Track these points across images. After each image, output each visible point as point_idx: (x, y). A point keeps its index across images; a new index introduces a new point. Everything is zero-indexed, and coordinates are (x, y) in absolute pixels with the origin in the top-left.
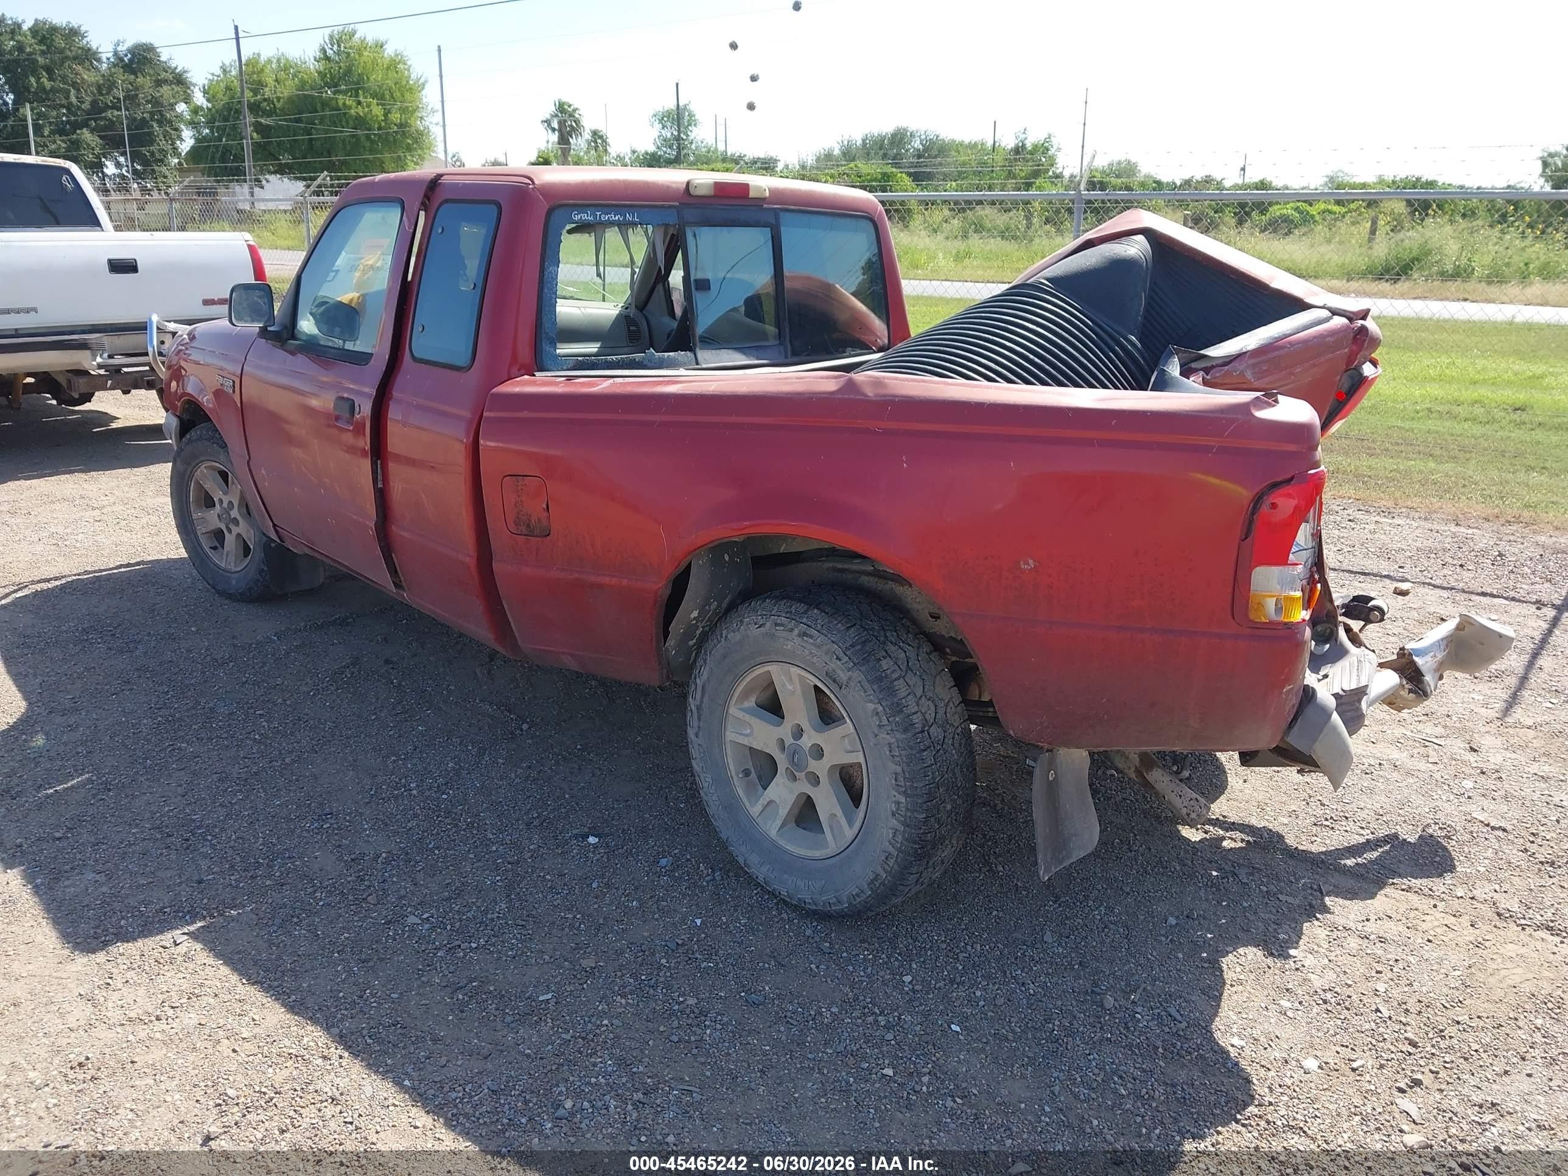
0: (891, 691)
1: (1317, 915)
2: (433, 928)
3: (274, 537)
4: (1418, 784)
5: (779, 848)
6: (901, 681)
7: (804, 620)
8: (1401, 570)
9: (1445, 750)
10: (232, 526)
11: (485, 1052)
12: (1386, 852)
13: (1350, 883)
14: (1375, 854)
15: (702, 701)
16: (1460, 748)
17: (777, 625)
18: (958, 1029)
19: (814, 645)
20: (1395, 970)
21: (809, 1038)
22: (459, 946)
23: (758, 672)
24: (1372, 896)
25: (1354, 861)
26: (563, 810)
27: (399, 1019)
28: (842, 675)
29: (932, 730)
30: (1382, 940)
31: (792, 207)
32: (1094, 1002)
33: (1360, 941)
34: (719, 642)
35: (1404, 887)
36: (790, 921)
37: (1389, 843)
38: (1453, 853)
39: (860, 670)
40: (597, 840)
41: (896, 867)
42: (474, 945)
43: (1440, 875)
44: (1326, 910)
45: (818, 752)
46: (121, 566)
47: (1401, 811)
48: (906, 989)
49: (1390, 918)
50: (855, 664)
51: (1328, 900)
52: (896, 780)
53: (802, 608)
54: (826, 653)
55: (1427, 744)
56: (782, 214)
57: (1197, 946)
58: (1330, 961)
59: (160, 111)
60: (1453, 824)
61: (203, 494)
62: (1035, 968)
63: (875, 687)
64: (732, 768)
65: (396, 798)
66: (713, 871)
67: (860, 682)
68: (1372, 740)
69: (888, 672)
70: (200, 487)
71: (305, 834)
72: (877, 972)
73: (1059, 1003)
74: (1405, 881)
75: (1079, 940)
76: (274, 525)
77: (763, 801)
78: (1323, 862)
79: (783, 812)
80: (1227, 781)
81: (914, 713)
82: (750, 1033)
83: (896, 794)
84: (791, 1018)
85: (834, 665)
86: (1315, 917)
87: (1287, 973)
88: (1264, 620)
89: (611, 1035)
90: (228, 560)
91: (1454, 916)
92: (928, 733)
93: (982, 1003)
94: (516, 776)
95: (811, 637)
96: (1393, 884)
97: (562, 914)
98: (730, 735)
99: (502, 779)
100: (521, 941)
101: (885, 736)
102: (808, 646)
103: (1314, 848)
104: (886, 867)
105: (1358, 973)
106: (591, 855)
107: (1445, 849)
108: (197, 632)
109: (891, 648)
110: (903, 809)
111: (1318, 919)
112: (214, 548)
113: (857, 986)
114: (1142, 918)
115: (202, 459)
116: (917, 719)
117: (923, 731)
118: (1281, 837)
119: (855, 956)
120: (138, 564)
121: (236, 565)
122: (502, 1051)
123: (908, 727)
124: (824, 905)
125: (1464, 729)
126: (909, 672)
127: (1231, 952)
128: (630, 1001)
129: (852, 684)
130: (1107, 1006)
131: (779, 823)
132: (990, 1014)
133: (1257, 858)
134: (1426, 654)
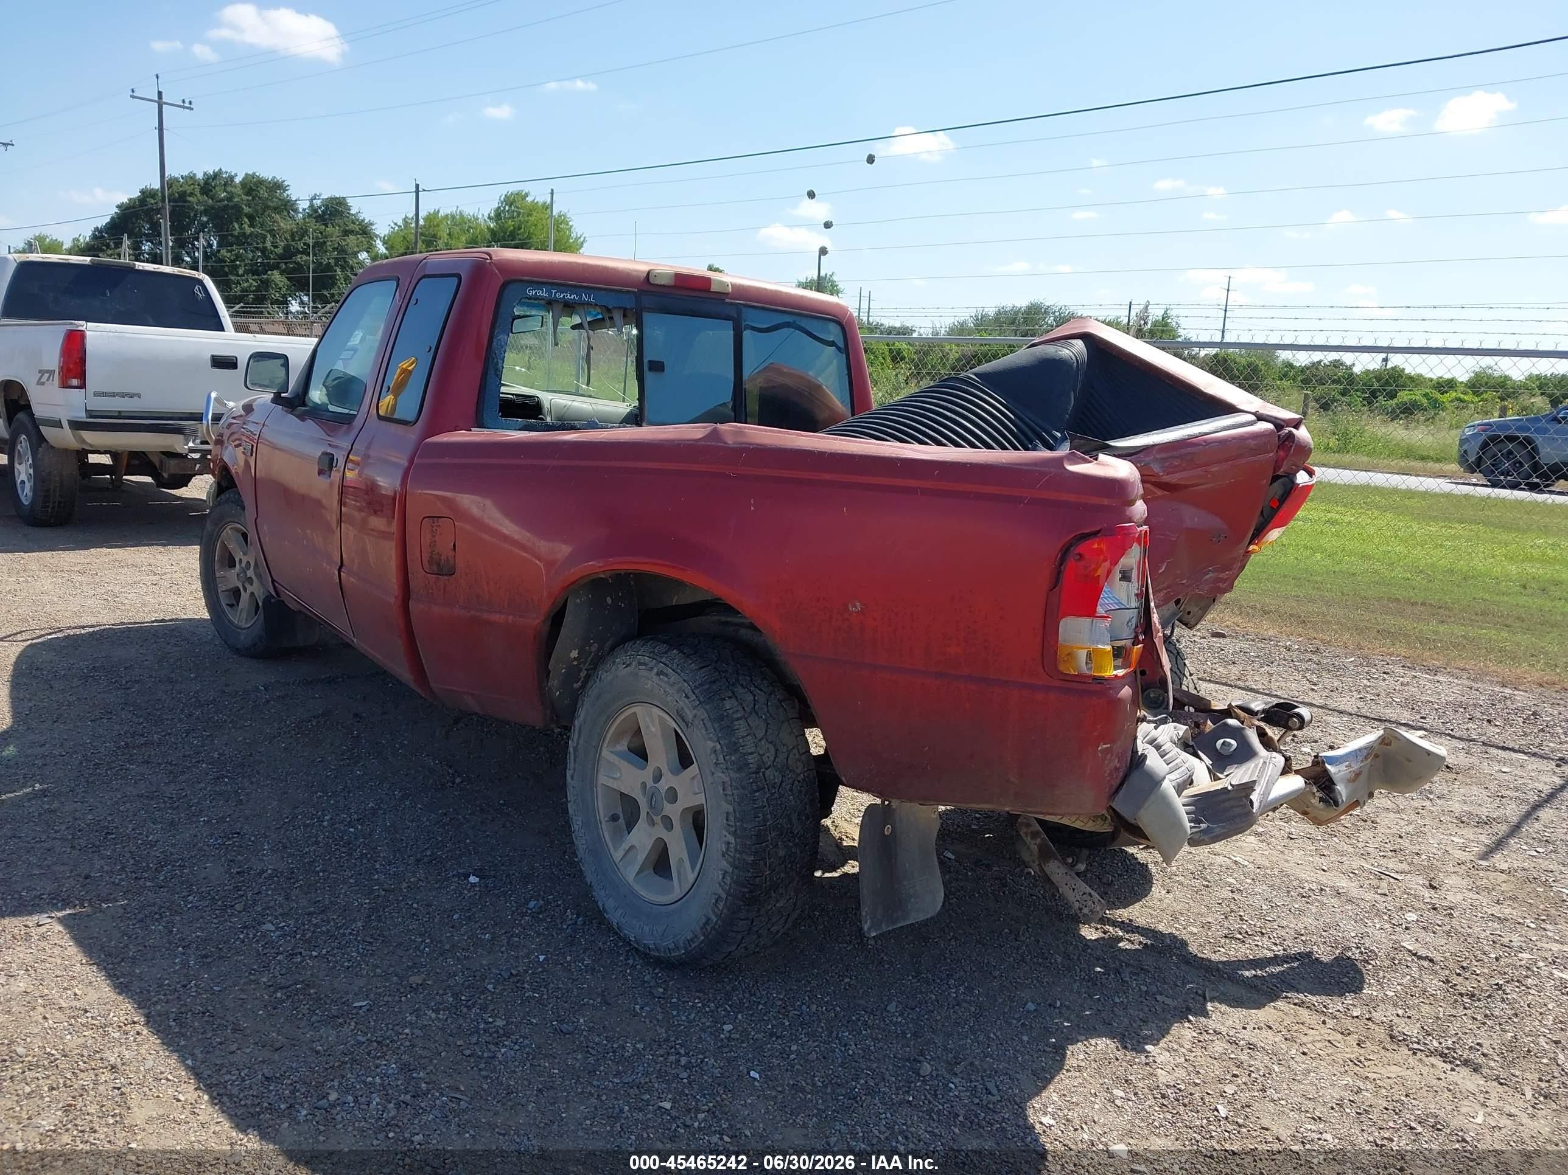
0: (729, 730)
1: (1190, 1017)
2: (283, 936)
3: (273, 593)
4: (1355, 912)
5: (634, 894)
6: (742, 722)
7: (664, 660)
8: (1423, 720)
9: (1400, 884)
10: (247, 585)
11: (278, 1045)
12: (1292, 968)
13: (1242, 992)
14: (1279, 969)
15: (578, 744)
16: (1418, 884)
17: (640, 664)
18: (757, 1076)
19: (668, 683)
20: (1253, 1075)
21: (602, 1068)
22: (301, 953)
23: (626, 714)
24: (1259, 1006)
25: (1254, 972)
26: (458, 852)
27: (210, 1008)
28: (688, 713)
29: (767, 773)
30: (1252, 1046)
31: (756, 304)
32: (911, 1068)
33: (1227, 1046)
34: (595, 682)
35: (1296, 1001)
36: (633, 967)
37: (1298, 960)
38: (1366, 976)
39: (705, 709)
40: (477, 880)
41: (725, 911)
42: (314, 954)
43: (1342, 995)
44: (1205, 1014)
45: (672, 795)
46: (156, 621)
47: (1324, 933)
48: (722, 1036)
49: (1271, 1028)
50: (700, 703)
51: (1209, 1006)
52: (727, 820)
53: (663, 647)
54: (678, 692)
55: (1383, 877)
56: (744, 310)
57: (1047, 1032)
58: (1186, 1060)
59: (344, 258)
60: (1376, 950)
61: (227, 556)
62: (864, 1032)
63: (716, 725)
64: (602, 812)
65: (306, 826)
66: (578, 916)
67: (703, 720)
68: (1324, 868)
69: (731, 711)
70: (224, 547)
71: (206, 848)
72: (700, 1019)
73: (875, 1065)
74: (1301, 996)
75: (923, 1012)
76: (273, 581)
77: (625, 846)
78: (1218, 970)
79: (641, 857)
80: (1151, 890)
81: (752, 753)
82: (546, 1056)
83: (727, 834)
84: (593, 1048)
85: (683, 703)
86: (1187, 1018)
87: (1135, 1067)
88: (1072, 672)
89: (408, 1043)
90: (242, 618)
91: (1342, 1033)
92: (764, 775)
93: (793, 1056)
94: (428, 820)
95: (666, 675)
96: (1286, 997)
97: (413, 937)
98: (602, 779)
99: (412, 822)
100: (362, 955)
101: (720, 774)
102: (663, 684)
103: (1214, 957)
104: (716, 910)
105: (1212, 1075)
106: (466, 892)
107: (1359, 972)
108: (195, 678)
109: (739, 690)
110: (733, 850)
111: (1189, 1021)
112: (231, 606)
113: (674, 1029)
114: (1001, 1000)
115: (227, 520)
116: (751, 759)
117: (757, 773)
118: (1184, 944)
119: (684, 1002)
120: (171, 620)
121: (246, 623)
122: (294, 1045)
123: (742, 766)
124: (665, 951)
125: (1431, 867)
126: (754, 714)
127: (1082, 1041)
128: (441, 1016)
129: (696, 722)
130: (922, 1073)
131: (637, 867)
132: (798, 1067)
133: (1149, 961)
134: (1341, 763)
